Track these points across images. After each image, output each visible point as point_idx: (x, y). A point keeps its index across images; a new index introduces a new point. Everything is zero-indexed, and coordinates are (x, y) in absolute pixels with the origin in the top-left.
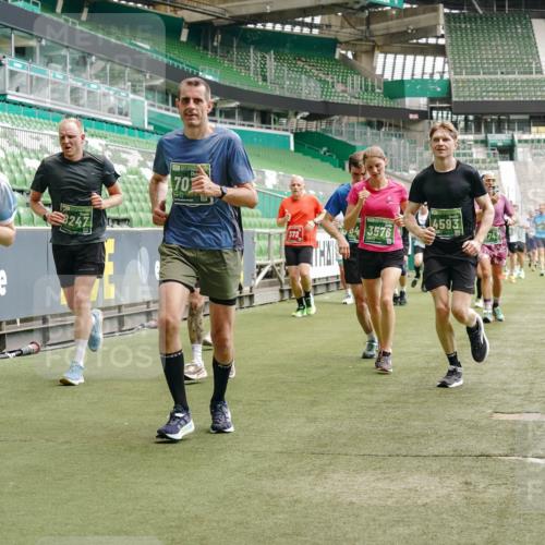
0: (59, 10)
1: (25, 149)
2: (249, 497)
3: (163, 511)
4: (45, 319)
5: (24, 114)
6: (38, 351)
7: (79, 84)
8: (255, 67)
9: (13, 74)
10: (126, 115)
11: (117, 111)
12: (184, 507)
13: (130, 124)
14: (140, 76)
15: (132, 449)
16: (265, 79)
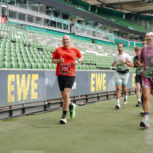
0: (89, 10)
1: (81, 48)
2: (144, 146)
3: (121, 150)
4: (87, 96)
5: (80, 39)
6: (85, 104)
7: (95, 30)
8: (144, 26)
9: (77, 28)
10: (108, 39)
11: (105, 38)
12: (126, 148)
13: (109, 41)
14: (112, 28)
15: (112, 132)
16: (146, 29)
